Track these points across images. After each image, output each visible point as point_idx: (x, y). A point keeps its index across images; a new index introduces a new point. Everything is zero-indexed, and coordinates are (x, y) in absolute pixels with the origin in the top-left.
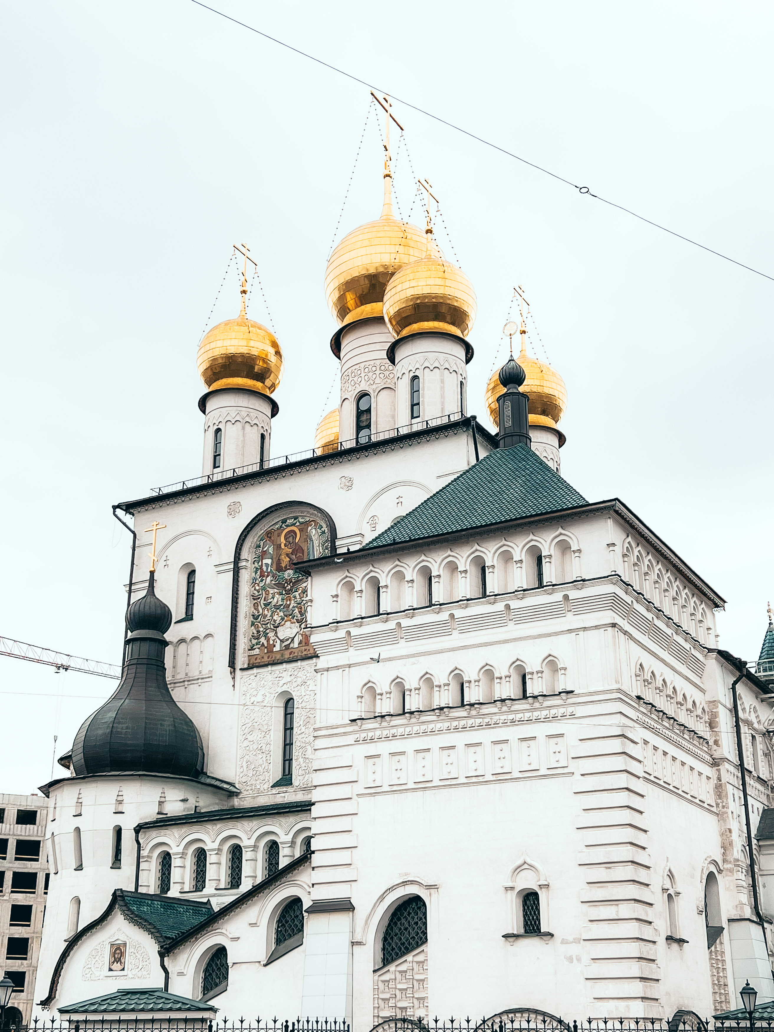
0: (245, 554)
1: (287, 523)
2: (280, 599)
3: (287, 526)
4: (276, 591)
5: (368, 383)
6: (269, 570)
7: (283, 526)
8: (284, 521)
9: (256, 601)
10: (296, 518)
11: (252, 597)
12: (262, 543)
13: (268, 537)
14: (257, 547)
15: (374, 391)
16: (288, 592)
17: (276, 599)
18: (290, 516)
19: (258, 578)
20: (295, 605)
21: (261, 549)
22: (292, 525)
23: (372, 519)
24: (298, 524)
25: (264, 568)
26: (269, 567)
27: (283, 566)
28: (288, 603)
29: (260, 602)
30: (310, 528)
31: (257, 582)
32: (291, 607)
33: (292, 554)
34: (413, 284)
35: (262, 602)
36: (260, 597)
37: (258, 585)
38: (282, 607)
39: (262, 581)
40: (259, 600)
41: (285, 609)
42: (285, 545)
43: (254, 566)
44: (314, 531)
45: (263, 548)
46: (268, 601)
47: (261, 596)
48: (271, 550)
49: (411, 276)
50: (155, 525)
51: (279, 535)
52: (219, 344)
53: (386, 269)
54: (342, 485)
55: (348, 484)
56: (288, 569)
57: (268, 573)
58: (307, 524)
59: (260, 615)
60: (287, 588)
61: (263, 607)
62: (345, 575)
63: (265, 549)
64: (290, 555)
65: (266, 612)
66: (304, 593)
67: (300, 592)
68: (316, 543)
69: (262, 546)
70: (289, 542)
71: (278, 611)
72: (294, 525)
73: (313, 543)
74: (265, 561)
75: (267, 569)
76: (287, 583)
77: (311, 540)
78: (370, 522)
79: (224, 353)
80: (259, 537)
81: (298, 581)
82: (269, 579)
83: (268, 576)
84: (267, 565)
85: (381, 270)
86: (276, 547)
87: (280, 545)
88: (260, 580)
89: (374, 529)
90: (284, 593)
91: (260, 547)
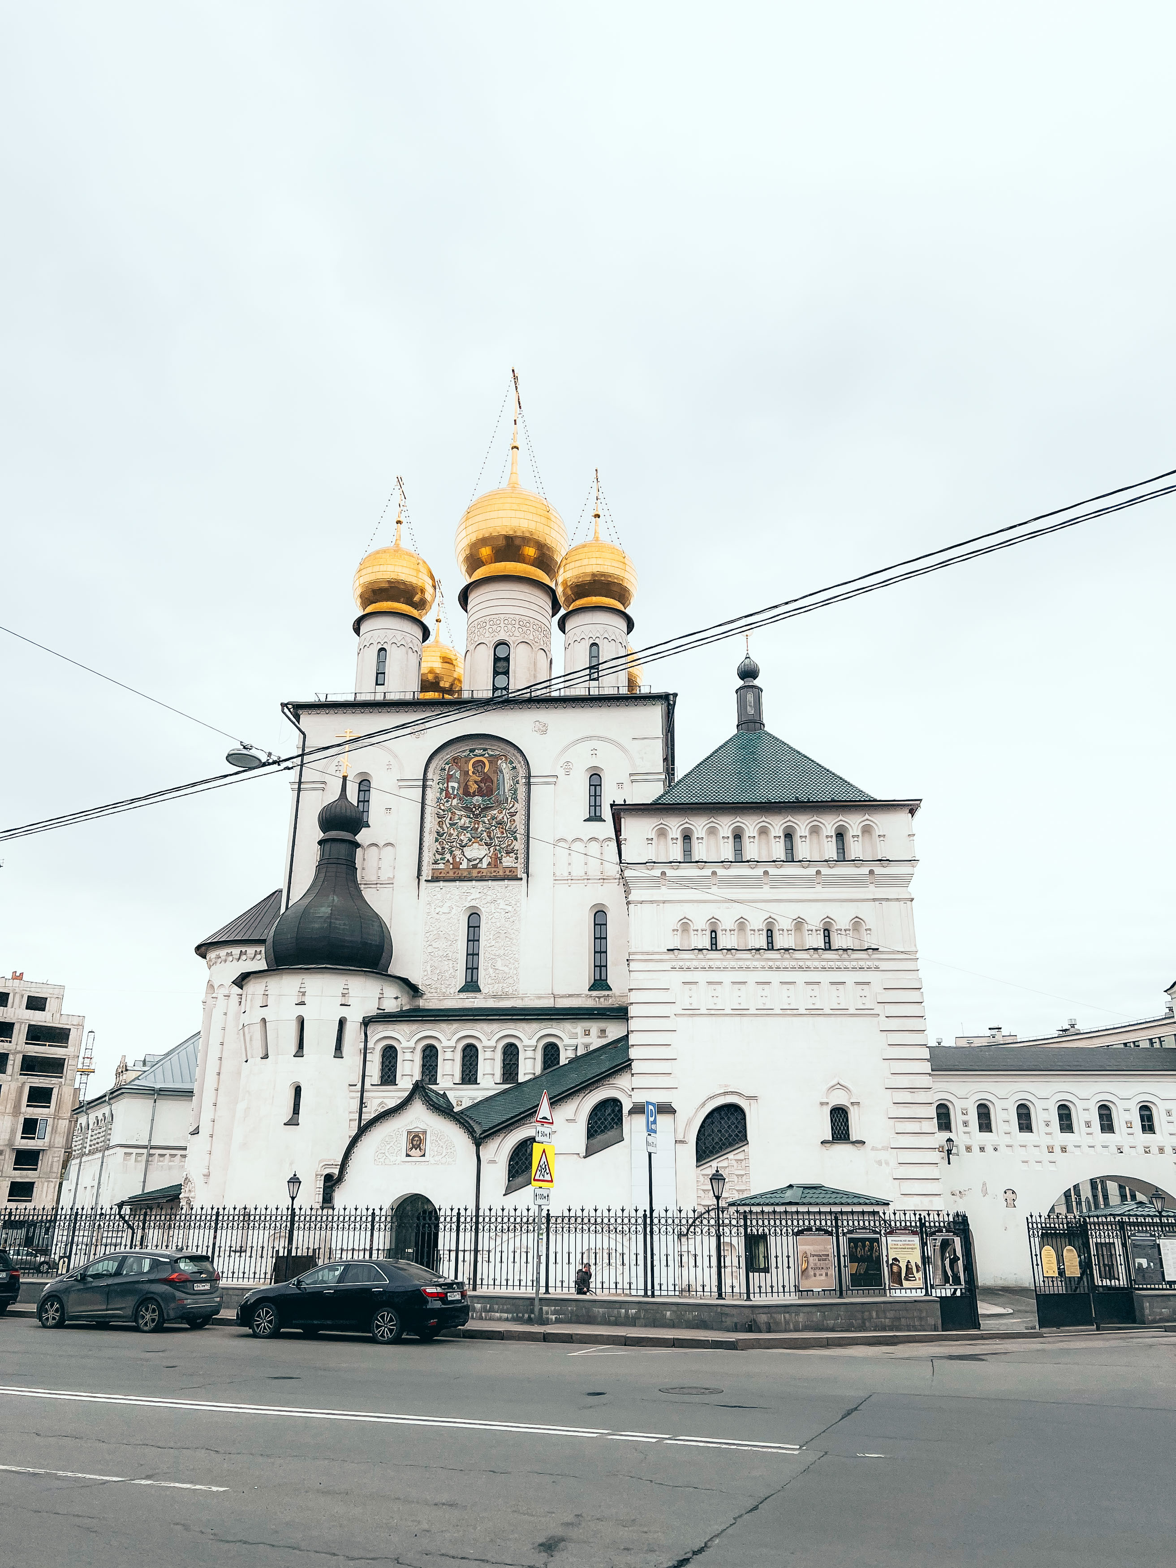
0: (430, 775)
1: (475, 753)
2: (467, 821)
3: (476, 755)
4: (463, 813)
5: (508, 634)
6: (455, 793)
7: (471, 754)
8: (472, 751)
9: (440, 820)
10: (485, 750)
11: (436, 815)
12: (447, 767)
13: (454, 762)
14: (442, 769)
15: (514, 643)
16: (477, 816)
17: (463, 821)
18: (480, 747)
19: (443, 798)
20: (484, 829)
21: (446, 772)
22: (480, 756)
23: (566, 764)
24: (487, 755)
25: (450, 791)
26: (456, 791)
27: (472, 792)
28: (476, 826)
29: (445, 821)
30: (500, 761)
31: (442, 802)
32: (479, 830)
33: (481, 782)
34: (600, 561)
35: (448, 821)
36: (445, 817)
37: (444, 805)
38: (469, 829)
39: (447, 801)
40: (444, 819)
41: (473, 832)
42: (473, 773)
43: (438, 786)
44: (504, 764)
45: (448, 772)
46: (455, 822)
47: (447, 816)
48: (458, 775)
49: (597, 554)
50: (348, 733)
51: (467, 762)
52: (390, 568)
53: (531, 535)
54: (536, 729)
55: (542, 729)
56: (477, 795)
57: (454, 795)
58: (498, 757)
59: (445, 833)
60: (476, 812)
61: (448, 826)
62: (660, 822)
63: (451, 773)
64: (479, 783)
65: (452, 831)
66: (493, 820)
67: (489, 818)
68: (507, 777)
69: (447, 769)
70: (478, 771)
71: (465, 832)
72: (483, 755)
73: (503, 776)
74: (450, 784)
75: (453, 792)
76: (475, 808)
77: (501, 772)
78: (564, 766)
79: (396, 578)
80: (444, 761)
81: (487, 808)
82: (455, 802)
83: (454, 798)
84: (453, 788)
85: (528, 535)
86: (462, 772)
87: (468, 771)
88: (445, 800)
89: (568, 773)
90: (472, 816)
91: (445, 770)
